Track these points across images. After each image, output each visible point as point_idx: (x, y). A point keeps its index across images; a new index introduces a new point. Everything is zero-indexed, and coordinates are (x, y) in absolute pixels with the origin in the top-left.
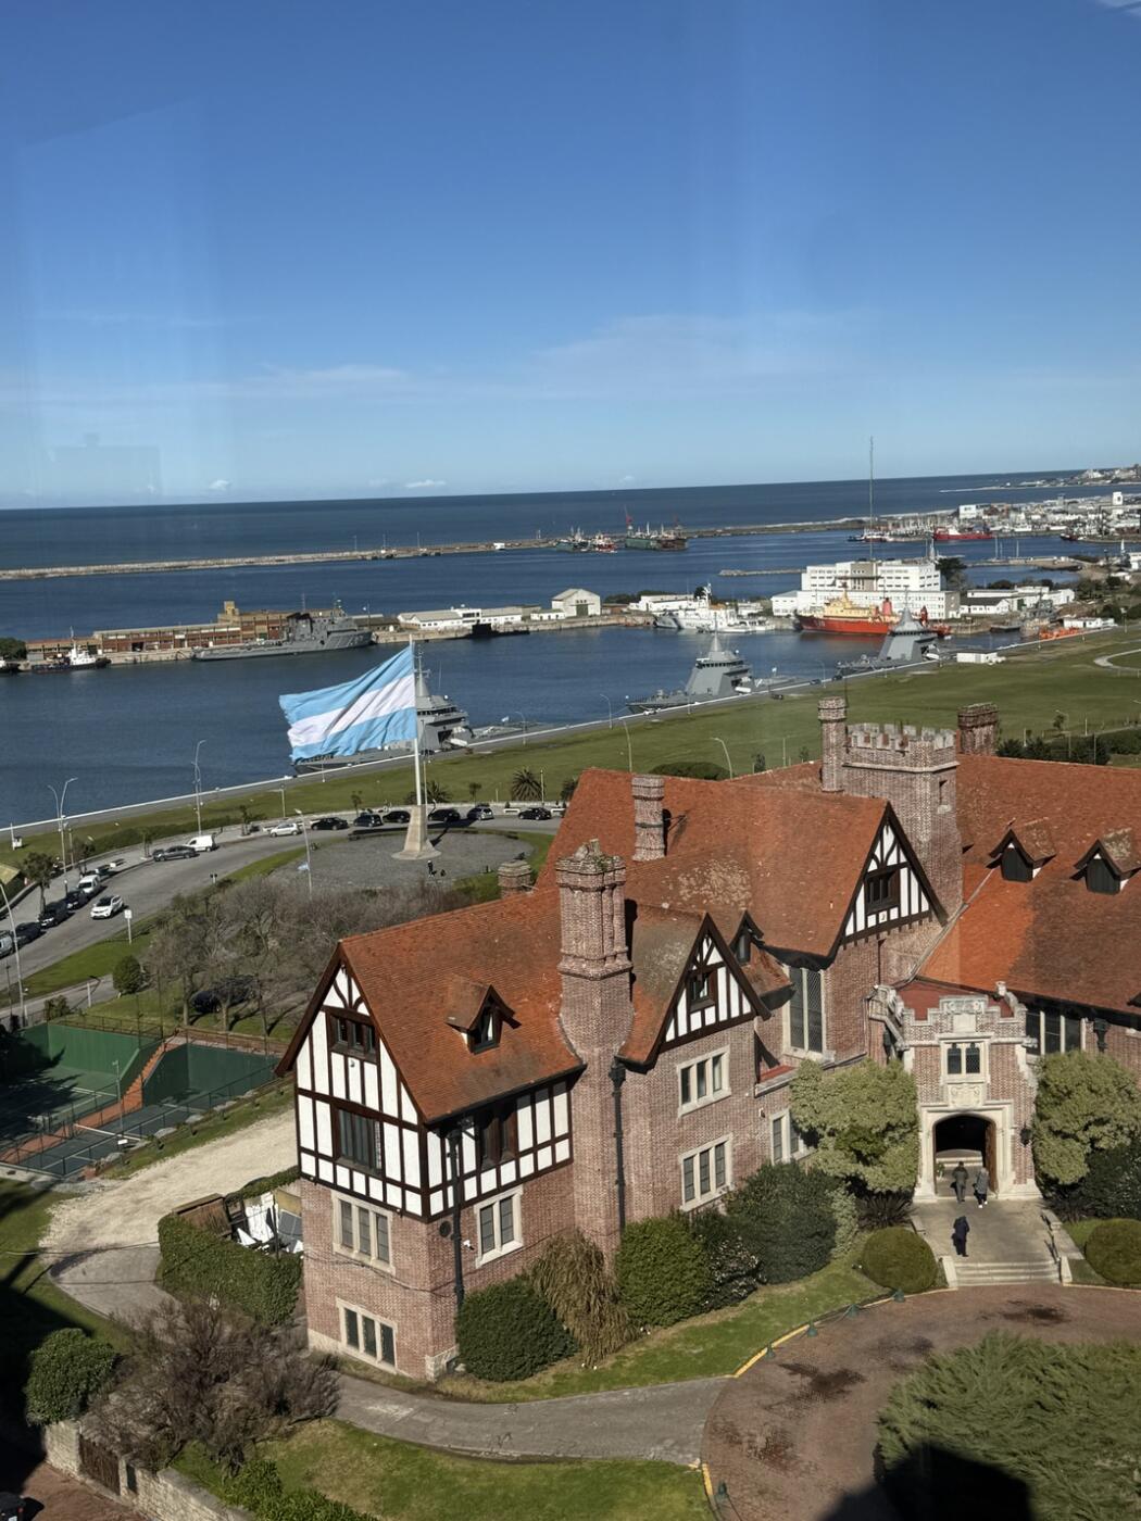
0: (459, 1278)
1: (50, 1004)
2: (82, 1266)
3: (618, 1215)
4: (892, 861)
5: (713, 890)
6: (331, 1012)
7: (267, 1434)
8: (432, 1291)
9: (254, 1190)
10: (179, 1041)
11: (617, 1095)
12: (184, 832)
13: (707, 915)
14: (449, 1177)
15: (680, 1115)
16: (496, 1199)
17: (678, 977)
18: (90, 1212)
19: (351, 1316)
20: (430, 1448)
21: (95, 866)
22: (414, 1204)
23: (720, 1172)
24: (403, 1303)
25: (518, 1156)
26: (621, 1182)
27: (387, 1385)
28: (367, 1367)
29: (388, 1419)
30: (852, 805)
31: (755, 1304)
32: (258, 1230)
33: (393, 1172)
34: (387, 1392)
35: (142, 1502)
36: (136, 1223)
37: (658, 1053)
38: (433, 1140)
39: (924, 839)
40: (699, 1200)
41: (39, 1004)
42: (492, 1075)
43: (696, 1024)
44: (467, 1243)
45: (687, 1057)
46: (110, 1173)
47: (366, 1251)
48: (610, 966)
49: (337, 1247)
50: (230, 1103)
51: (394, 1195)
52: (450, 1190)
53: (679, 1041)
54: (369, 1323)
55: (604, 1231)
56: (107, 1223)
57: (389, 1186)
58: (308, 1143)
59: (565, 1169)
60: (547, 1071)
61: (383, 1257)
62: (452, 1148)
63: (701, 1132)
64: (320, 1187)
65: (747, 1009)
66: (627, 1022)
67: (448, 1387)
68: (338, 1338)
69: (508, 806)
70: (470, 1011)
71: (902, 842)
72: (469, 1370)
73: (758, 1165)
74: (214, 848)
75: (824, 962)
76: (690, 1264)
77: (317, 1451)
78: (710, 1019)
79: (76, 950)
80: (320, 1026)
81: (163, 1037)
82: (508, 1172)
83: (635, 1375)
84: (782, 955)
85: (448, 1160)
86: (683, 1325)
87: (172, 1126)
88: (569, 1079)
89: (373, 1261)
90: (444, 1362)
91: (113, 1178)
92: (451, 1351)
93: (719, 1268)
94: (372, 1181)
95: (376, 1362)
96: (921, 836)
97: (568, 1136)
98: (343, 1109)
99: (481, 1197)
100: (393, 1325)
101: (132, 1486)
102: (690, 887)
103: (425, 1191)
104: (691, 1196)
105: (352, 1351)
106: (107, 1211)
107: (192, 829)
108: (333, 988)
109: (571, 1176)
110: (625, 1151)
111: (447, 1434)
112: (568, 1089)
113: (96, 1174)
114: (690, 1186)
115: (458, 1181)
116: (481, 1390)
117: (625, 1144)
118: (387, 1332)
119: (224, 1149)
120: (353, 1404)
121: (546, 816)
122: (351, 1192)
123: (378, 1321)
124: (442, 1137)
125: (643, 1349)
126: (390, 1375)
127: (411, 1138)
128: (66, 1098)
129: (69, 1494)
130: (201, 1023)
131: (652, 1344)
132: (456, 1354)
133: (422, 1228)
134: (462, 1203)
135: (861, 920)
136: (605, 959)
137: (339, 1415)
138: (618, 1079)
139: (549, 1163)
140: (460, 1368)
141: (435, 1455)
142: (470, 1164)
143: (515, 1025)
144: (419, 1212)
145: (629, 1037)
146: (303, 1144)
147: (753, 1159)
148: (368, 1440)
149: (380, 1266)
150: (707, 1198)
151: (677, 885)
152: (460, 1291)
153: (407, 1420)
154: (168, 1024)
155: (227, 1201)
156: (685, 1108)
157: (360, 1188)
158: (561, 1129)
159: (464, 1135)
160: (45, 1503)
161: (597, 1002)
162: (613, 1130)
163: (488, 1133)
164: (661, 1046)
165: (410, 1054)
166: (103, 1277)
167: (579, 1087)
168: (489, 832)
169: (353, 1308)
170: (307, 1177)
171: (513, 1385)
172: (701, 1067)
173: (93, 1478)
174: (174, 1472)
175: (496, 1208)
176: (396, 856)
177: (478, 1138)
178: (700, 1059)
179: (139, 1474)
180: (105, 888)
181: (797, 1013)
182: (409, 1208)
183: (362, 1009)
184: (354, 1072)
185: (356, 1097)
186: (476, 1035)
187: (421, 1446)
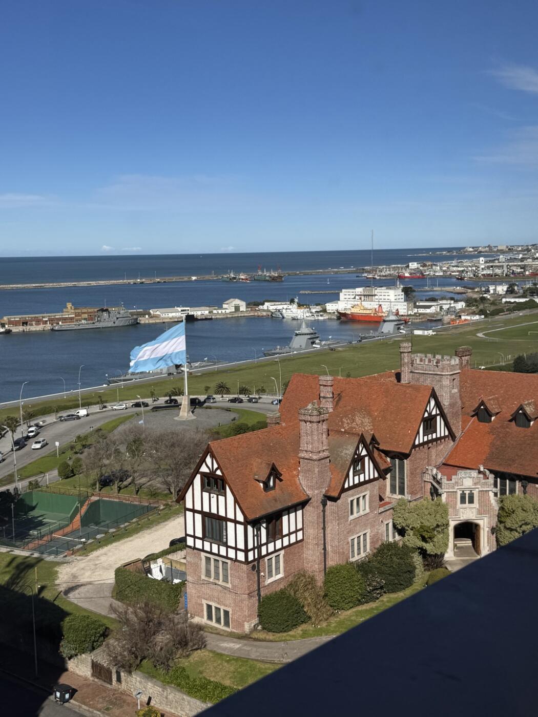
0: (259, 589)
1: (30, 483)
2: (77, 591)
3: (323, 563)
4: (434, 413)
5: (357, 425)
6: (204, 475)
7: (177, 656)
8: (248, 594)
9: (152, 558)
10: (96, 498)
11: (324, 511)
12: (71, 408)
13: (362, 434)
14: (256, 545)
15: (349, 520)
16: (273, 555)
17: (350, 460)
18: (75, 569)
19: (209, 607)
20: (252, 659)
21: (32, 423)
22: (241, 556)
23: (365, 546)
24: (235, 600)
25: (283, 537)
26: (325, 549)
27: (227, 636)
28: (216, 629)
29: (231, 649)
30: (417, 389)
31: (383, 601)
32: (157, 575)
33: (231, 543)
34: (227, 638)
35: (123, 686)
36: (97, 573)
37: (342, 493)
38: (250, 528)
39: (446, 404)
40: (356, 558)
41: (25, 483)
42: (273, 501)
43: (356, 482)
44: (262, 574)
45: (353, 495)
46: (78, 554)
47: (217, 577)
48: (322, 455)
49: (203, 577)
50: (126, 524)
51: (232, 554)
52: (256, 550)
53: (350, 488)
54: (218, 609)
55: (318, 570)
56: (84, 574)
57: (229, 549)
58: (190, 532)
59: (300, 544)
60: (295, 501)
61: (226, 580)
62: (257, 533)
63: (358, 528)
64: (195, 551)
65: (376, 475)
66: (328, 480)
67: (255, 635)
68: (202, 617)
69: (222, 397)
70: (264, 473)
71: (438, 405)
72: (264, 628)
73: (380, 543)
74: (87, 415)
75: (407, 456)
76: (357, 583)
77: (202, 662)
78: (362, 480)
79: (32, 461)
80: (197, 480)
81: (87, 497)
82: (279, 544)
83: (337, 629)
84: (387, 453)
85: (256, 538)
86: (354, 610)
87: (103, 533)
88: (303, 504)
89: (221, 582)
90: (253, 625)
91: (79, 556)
92: (255, 621)
93: (368, 585)
94: (221, 547)
95: (221, 627)
96: (445, 402)
97: (302, 529)
98: (208, 517)
99: (268, 554)
100: (230, 610)
101: (119, 680)
102: (348, 423)
103: (246, 551)
104: (353, 556)
105: (209, 622)
106: (83, 569)
107: (77, 406)
108: (204, 463)
109: (303, 546)
110: (326, 535)
111: (258, 654)
112: (302, 508)
113: (72, 554)
114: (353, 551)
115: (259, 547)
116: (270, 636)
117: (326, 532)
118: (226, 613)
119: (130, 543)
120: (214, 644)
121: (241, 401)
122: (211, 553)
123: (222, 608)
124: (253, 527)
125: (338, 619)
126: (228, 632)
127: (240, 528)
128: (41, 524)
129: (88, 685)
130: (106, 490)
131: (342, 617)
132: (257, 622)
133: (244, 567)
134: (261, 557)
135: (421, 438)
136: (320, 452)
137: (208, 647)
138: (324, 505)
139: (294, 541)
140: (260, 628)
141: (255, 662)
142: (264, 540)
143: (281, 480)
144: (243, 560)
145: (329, 486)
146: (188, 533)
147: (377, 540)
148: (224, 657)
149: (224, 584)
150: (360, 557)
151: (343, 422)
152: (259, 595)
153: (239, 649)
154: (90, 490)
155: (144, 561)
156: (351, 517)
157: (215, 550)
158: (300, 526)
159: (262, 527)
160: (78, 689)
161: (316, 470)
162: (322, 526)
163: (270, 526)
164: (343, 490)
165: (240, 491)
166: (88, 595)
167: (307, 507)
168: (217, 408)
169: (210, 603)
170: (190, 547)
171: (285, 634)
172: (358, 499)
173: (98, 678)
174: (140, 673)
175: (274, 560)
176: (176, 418)
177: (267, 528)
178: (358, 496)
179: (122, 674)
180: (39, 433)
181: (393, 479)
182: (239, 558)
183: (219, 473)
184: (214, 501)
185: (214, 511)
186: (266, 484)
187: (248, 659)
